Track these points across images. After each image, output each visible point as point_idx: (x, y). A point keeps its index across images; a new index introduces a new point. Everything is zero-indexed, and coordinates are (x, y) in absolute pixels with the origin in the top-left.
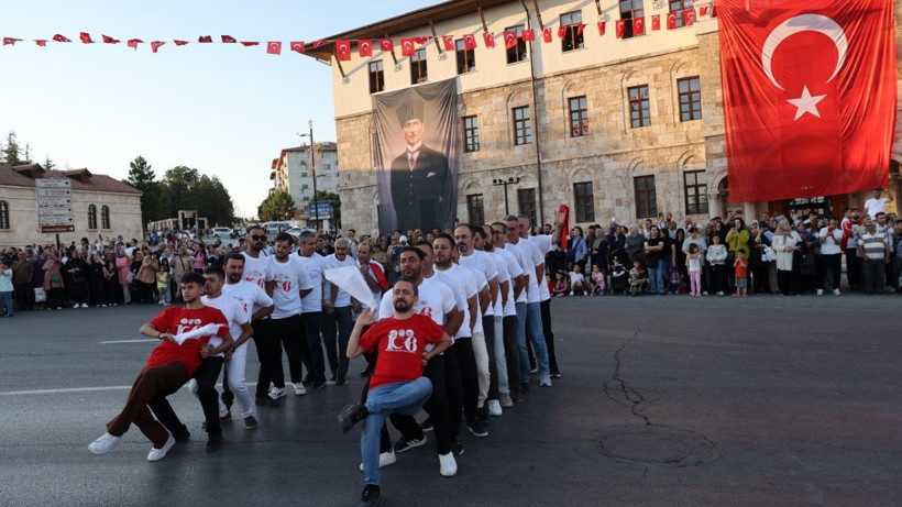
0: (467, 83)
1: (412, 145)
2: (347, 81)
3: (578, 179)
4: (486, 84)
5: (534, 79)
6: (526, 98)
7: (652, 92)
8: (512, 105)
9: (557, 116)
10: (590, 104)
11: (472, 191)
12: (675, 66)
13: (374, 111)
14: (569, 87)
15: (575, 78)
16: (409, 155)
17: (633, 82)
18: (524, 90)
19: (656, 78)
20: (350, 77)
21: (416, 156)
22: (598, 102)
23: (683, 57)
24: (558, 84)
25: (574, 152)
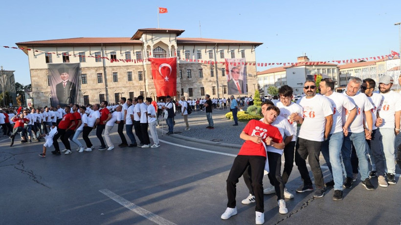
0: (83, 65)
1: (64, 80)
2: (36, 58)
3: (116, 92)
4: (90, 66)
5: (104, 67)
6: (102, 71)
7: (133, 73)
8: (97, 72)
9: (110, 77)
10: (118, 74)
11: (85, 94)
12: (137, 69)
13: (48, 69)
14: (113, 70)
15: (115, 68)
16: (63, 84)
17: (129, 71)
18: (101, 69)
19: (134, 70)
20: (37, 56)
21: (66, 84)
22: (120, 74)
23: (140, 67)
24: (111, 69)
25: (115, 86)
